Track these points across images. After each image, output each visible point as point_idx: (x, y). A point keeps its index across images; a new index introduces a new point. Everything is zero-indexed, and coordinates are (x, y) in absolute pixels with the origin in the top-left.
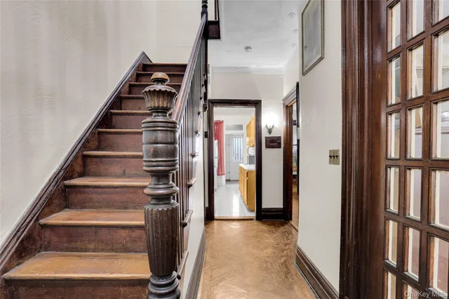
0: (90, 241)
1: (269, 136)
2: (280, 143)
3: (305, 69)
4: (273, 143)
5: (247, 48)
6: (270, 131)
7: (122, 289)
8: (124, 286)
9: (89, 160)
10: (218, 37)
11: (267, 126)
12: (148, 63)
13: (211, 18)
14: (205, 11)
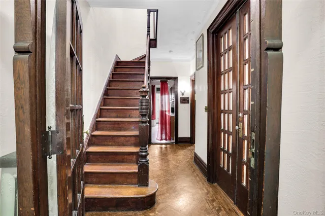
0: (110, 142)
1: (182, 96)
2: (188, 101)
3: (198, 68)
4: (185, 100)
5: (170, 51)
6: (183, 94)
7: (126, 156)
8: (127, 155)
9: (102, 111)
10: (155, 46)
11: (181, 92)
12: (119, 60)
13: (152, 37)
14: (148, 34)
